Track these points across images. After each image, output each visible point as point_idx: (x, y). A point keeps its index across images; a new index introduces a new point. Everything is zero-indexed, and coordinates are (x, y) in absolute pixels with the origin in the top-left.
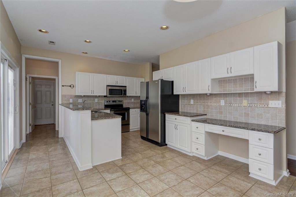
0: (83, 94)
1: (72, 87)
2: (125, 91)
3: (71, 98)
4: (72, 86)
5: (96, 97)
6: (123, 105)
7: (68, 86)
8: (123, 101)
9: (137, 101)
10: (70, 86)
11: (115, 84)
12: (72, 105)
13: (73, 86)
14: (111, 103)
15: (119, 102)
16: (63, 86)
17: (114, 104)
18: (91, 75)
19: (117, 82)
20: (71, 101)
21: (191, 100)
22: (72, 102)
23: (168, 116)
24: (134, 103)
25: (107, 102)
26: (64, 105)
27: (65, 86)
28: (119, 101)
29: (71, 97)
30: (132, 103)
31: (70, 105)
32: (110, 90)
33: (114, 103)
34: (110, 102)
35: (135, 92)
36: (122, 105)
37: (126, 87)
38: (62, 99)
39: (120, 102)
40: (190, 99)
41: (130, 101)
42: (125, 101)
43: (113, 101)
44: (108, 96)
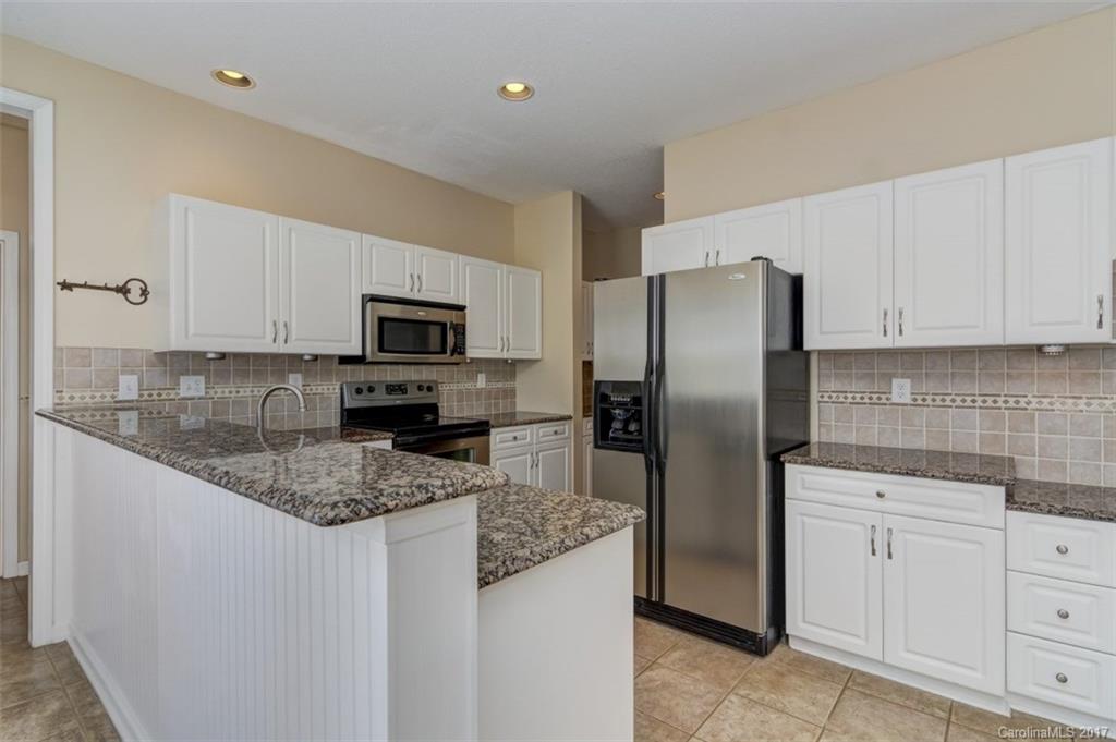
0: (213, 345)
1: (135, 295)
2: (460, 330)
3: (127, 368)
4: (135, 288)
5: (294, 362)
6: (439, 405)
7: (106, 288)
8: (436, 383)
9: (500, 385)
10: (123, 290)
11: (408, 288)
12: (134, 415)
13: (145, 292)
14: (382, 399)
15: (421, 394)
16: (66, 286)
17: (398, 402)
18: (274, 227)
19: (416, 279)
20: (128, 387)
21: (895, 382)
22: (134, 396)
23: (805, 476)
24: (489, 394)
25: (359, 391)
26: (77, 414)
27: (85, 286)
28: (420, 388)
29: (128, 360)
30: (479, 392)
31: (122, 416)
32: (382, 320)
33: (397, 400)
34: (371, 390)
35: (502, 339)
36: (433, 409)
37: (462, 308)
38: (57, 376)
39: (425, 393)
40: (888, 377)
41: (469, 385)
42: (444, 389)
43: (393, 388)
44: (369, 358)
